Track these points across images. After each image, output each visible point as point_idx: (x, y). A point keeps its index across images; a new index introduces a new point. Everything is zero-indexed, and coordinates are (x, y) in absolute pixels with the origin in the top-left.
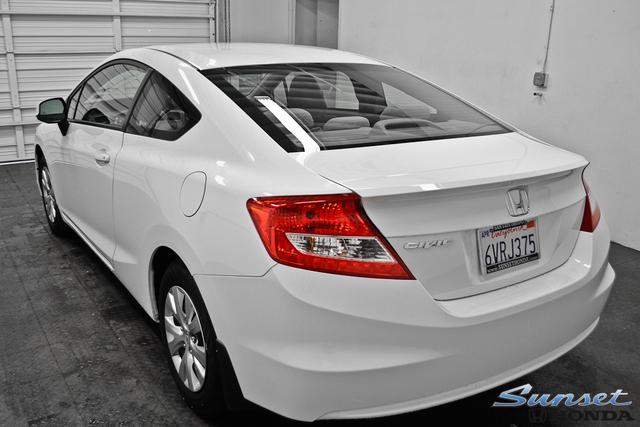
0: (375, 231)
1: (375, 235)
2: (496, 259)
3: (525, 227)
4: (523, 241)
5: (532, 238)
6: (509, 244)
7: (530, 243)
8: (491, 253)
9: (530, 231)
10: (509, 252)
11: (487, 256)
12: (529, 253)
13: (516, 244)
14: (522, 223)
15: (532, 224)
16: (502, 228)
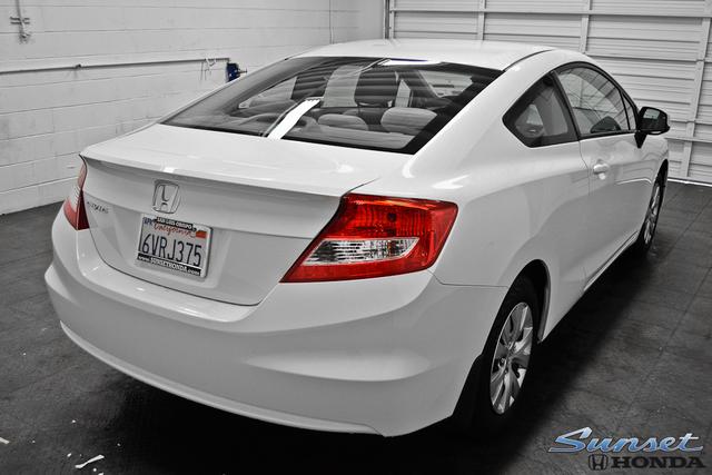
2: (154, 251)
3: (193, 234)
4: (187, 248)
5: (198, 250)
6: (170, 244)
7: (196, 254)
8: (149, 241)
9: (199, 241)
10: (169, 250)
11: (145, 243)
12: (191, 263)
13: (179, 247)
14: (189, 228)
15: (202, 234)
16: (166, 223)
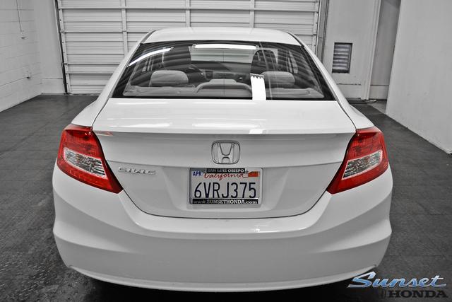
0: (101, 155)
1: (101, 158)
2: (207, 195)
3: (245, 175)
4: (241, 187)
5: (252, 186)
6: (223, 186)
7: (250, 189)
8: (201, 188)
9: (252, 179)
10: (223, 192)
11: (196, 191)
12: (247, 197)
13: (232, 188)
14: (242, 172)
15: (254, 174)
16: (216, 171)
